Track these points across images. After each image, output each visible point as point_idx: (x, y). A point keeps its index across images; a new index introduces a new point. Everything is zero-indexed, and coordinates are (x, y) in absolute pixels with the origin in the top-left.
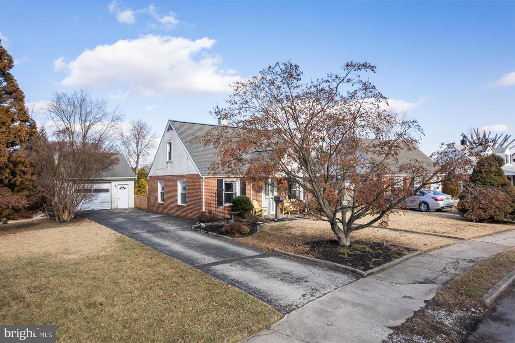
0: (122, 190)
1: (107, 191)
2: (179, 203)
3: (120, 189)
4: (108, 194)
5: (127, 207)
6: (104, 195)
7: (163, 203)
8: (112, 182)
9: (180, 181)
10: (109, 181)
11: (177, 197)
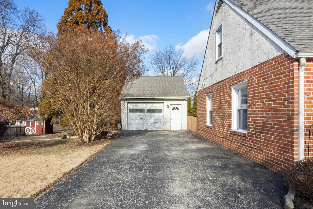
0: (175, 111)
1: (160, 111)
2: (235, 126)
3: (173, 109)
4: (161, 114)
5: (180, 129)
6: (157, 115)
7: (211, 125)
8: (165, 102)
9: (235, 86)
10: (161, 101)
11: (230, 117)
